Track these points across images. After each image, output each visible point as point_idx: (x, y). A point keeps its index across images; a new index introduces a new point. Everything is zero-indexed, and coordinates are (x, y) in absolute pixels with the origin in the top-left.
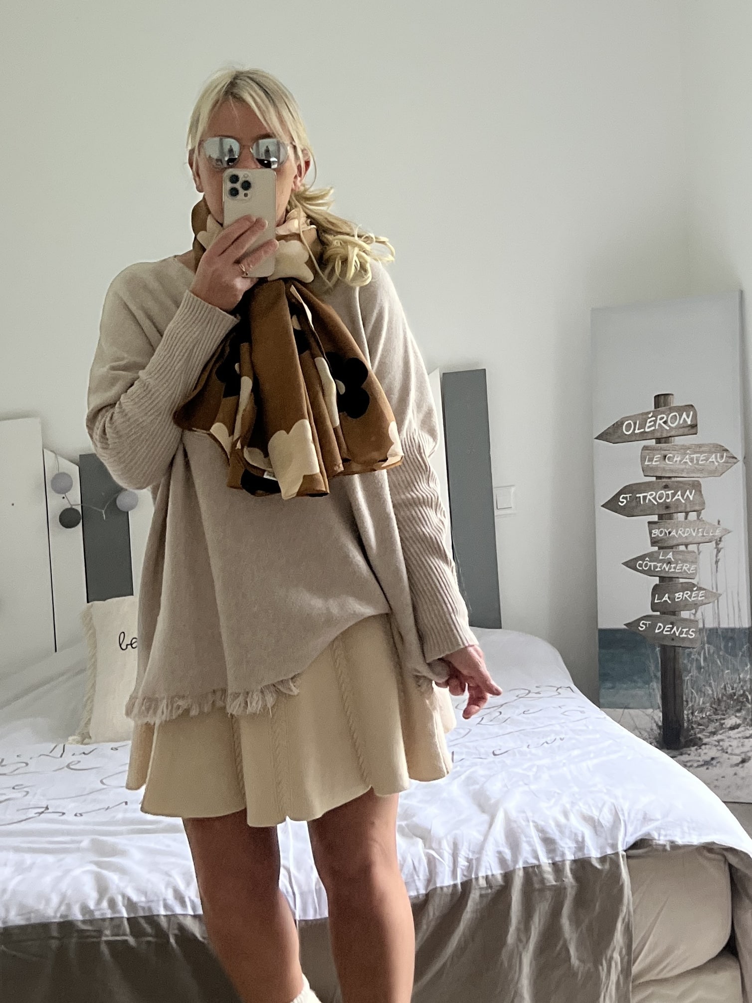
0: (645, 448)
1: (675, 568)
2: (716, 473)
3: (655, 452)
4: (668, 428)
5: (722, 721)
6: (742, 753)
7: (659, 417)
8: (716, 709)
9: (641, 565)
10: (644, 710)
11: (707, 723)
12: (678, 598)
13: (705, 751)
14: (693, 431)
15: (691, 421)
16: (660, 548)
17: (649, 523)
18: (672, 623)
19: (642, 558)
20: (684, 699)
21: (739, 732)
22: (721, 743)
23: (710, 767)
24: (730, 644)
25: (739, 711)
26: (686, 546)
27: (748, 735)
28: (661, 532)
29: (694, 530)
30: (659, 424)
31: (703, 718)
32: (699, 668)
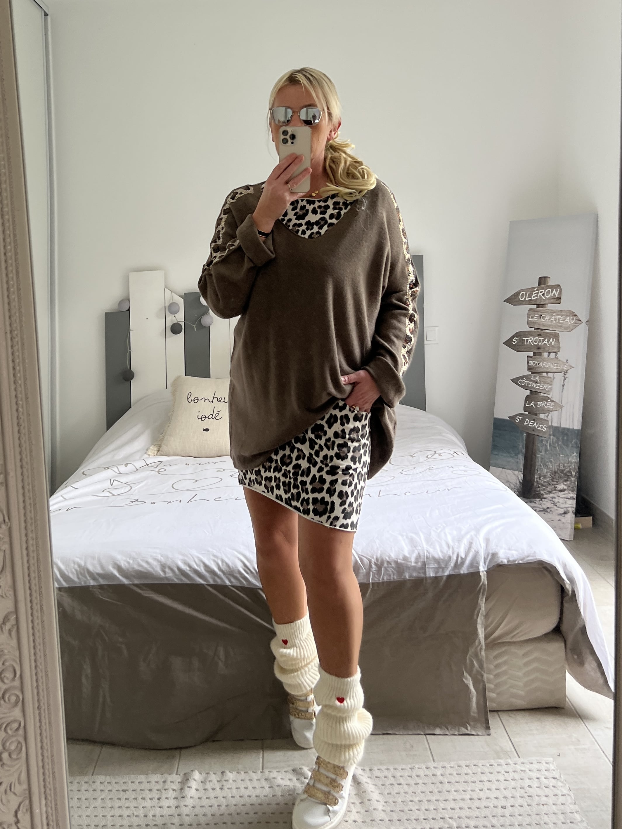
0: (531, 310)
1: (539, 386)
2: (569, 329)
3: (535, 312)
4: (544, 299)
5: (556, 486)
6: (565, 507)
7: (540, 291)
8: (553, 478)
9: (520, 382)
10: (513, 471)
11: (547, 486)
12: (539, 405)
13: (544, 502)
14: (558, 301)
15: (558, 295)
16: (532, 373)
17: (528, 356)
18: (534, 420)
19: (522, 378)
20: (536, 468)
21: (564, 494)
22: (554, 500)
23: (546, 513)
24: (565, 438)
25: (566, 481)
26: (547, 373)
27: (569, 497)
28: (534, 363)
29: (552, 364)
30: (540, 295)
31: (545, 482)
32: (546, 450)
